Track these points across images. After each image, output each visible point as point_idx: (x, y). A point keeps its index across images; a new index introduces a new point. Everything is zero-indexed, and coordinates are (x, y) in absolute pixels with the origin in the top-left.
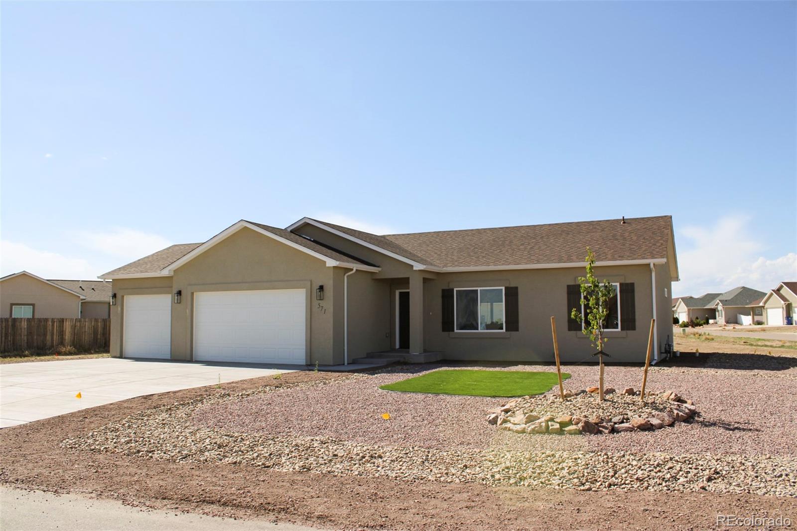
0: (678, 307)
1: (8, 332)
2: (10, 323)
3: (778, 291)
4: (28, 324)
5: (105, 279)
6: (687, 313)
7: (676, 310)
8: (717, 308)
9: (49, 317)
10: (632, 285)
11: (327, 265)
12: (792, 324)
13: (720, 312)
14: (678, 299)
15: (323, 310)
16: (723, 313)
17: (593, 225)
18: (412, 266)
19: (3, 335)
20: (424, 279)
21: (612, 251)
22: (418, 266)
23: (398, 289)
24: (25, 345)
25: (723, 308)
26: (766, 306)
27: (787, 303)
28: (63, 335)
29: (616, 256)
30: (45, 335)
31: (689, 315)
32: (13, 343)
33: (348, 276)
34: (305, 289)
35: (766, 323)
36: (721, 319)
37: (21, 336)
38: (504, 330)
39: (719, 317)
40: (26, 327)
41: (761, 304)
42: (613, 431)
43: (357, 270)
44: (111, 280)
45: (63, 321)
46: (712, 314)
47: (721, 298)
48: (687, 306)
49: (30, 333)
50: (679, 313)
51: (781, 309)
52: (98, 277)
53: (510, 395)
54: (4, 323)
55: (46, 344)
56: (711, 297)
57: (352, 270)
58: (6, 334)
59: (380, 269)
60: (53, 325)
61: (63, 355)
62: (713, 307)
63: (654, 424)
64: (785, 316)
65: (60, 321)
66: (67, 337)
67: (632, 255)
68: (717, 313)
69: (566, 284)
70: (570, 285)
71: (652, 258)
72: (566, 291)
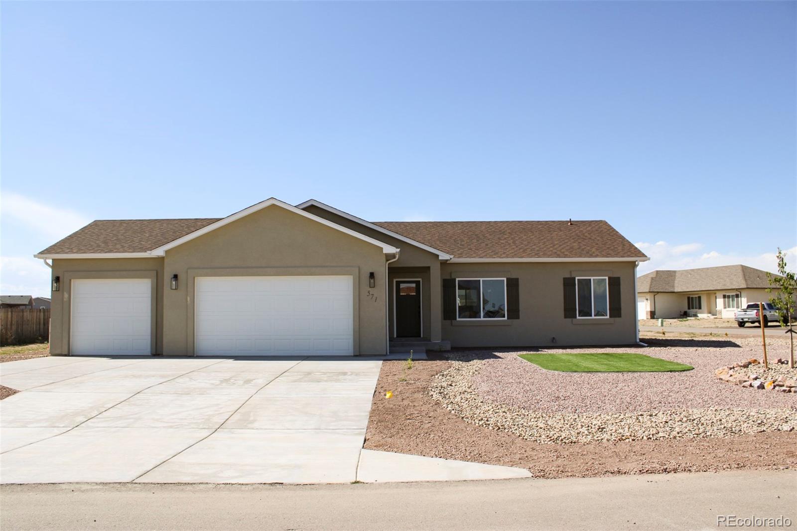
10: (619, 278)
11: (385, 252)
15: (374, 298)
18: (438, 256)
22: (443, 256)
23: (395, 278)
29: (603, 253)
34: (352, 276)
38: (506, 318)
67: (617, 253)
69: (563, 277)
70: (566, 278)
71: (636, 256)
72: (562, 283)
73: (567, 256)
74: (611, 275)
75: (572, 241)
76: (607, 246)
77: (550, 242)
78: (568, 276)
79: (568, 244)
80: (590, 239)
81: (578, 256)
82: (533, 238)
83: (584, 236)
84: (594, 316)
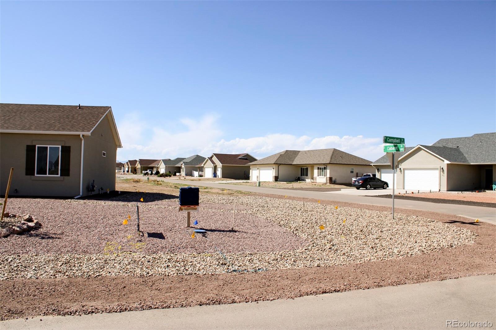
0: (160, 165)
3: (211, 158)
6: (165, 169)
7: (159, 167)
8: (181, 166)
10: (69, 147)
12: (216, 177)
13: (183, 169)
14: (161, 160)
16: (185, 169)
17: (60, 108)
21: (61, 125)
25: (185, 166)
26: (205, 167)
27: (215, 165)
29: (61, 129)
31: (166, 170)
35: (204, 176)
36: (183, 173)
39: (182, 171)
41: (202, 165)
46: (179, 170)
47: (184, 161)
48: (165, 165)
50: (161, 168)
51: (212, 169)
56: (179, 160)
62: (179, 166)
64: (213, 172)
67: (72, 128)
68: (181, 169)
69: (26, 144)
70: (29, 146)
71: (82, 131)
72: (26, 148)
73: (29, 129)
74: (63, 145)
75: (56, 119)
76: (75, 124)
77: (38, 119)
78: (30, 144)
79: (48, 121)
80: (73, 118)
81: (38, 129)
82: (32, 116)
83: (72, 116)
84: (49, 174)
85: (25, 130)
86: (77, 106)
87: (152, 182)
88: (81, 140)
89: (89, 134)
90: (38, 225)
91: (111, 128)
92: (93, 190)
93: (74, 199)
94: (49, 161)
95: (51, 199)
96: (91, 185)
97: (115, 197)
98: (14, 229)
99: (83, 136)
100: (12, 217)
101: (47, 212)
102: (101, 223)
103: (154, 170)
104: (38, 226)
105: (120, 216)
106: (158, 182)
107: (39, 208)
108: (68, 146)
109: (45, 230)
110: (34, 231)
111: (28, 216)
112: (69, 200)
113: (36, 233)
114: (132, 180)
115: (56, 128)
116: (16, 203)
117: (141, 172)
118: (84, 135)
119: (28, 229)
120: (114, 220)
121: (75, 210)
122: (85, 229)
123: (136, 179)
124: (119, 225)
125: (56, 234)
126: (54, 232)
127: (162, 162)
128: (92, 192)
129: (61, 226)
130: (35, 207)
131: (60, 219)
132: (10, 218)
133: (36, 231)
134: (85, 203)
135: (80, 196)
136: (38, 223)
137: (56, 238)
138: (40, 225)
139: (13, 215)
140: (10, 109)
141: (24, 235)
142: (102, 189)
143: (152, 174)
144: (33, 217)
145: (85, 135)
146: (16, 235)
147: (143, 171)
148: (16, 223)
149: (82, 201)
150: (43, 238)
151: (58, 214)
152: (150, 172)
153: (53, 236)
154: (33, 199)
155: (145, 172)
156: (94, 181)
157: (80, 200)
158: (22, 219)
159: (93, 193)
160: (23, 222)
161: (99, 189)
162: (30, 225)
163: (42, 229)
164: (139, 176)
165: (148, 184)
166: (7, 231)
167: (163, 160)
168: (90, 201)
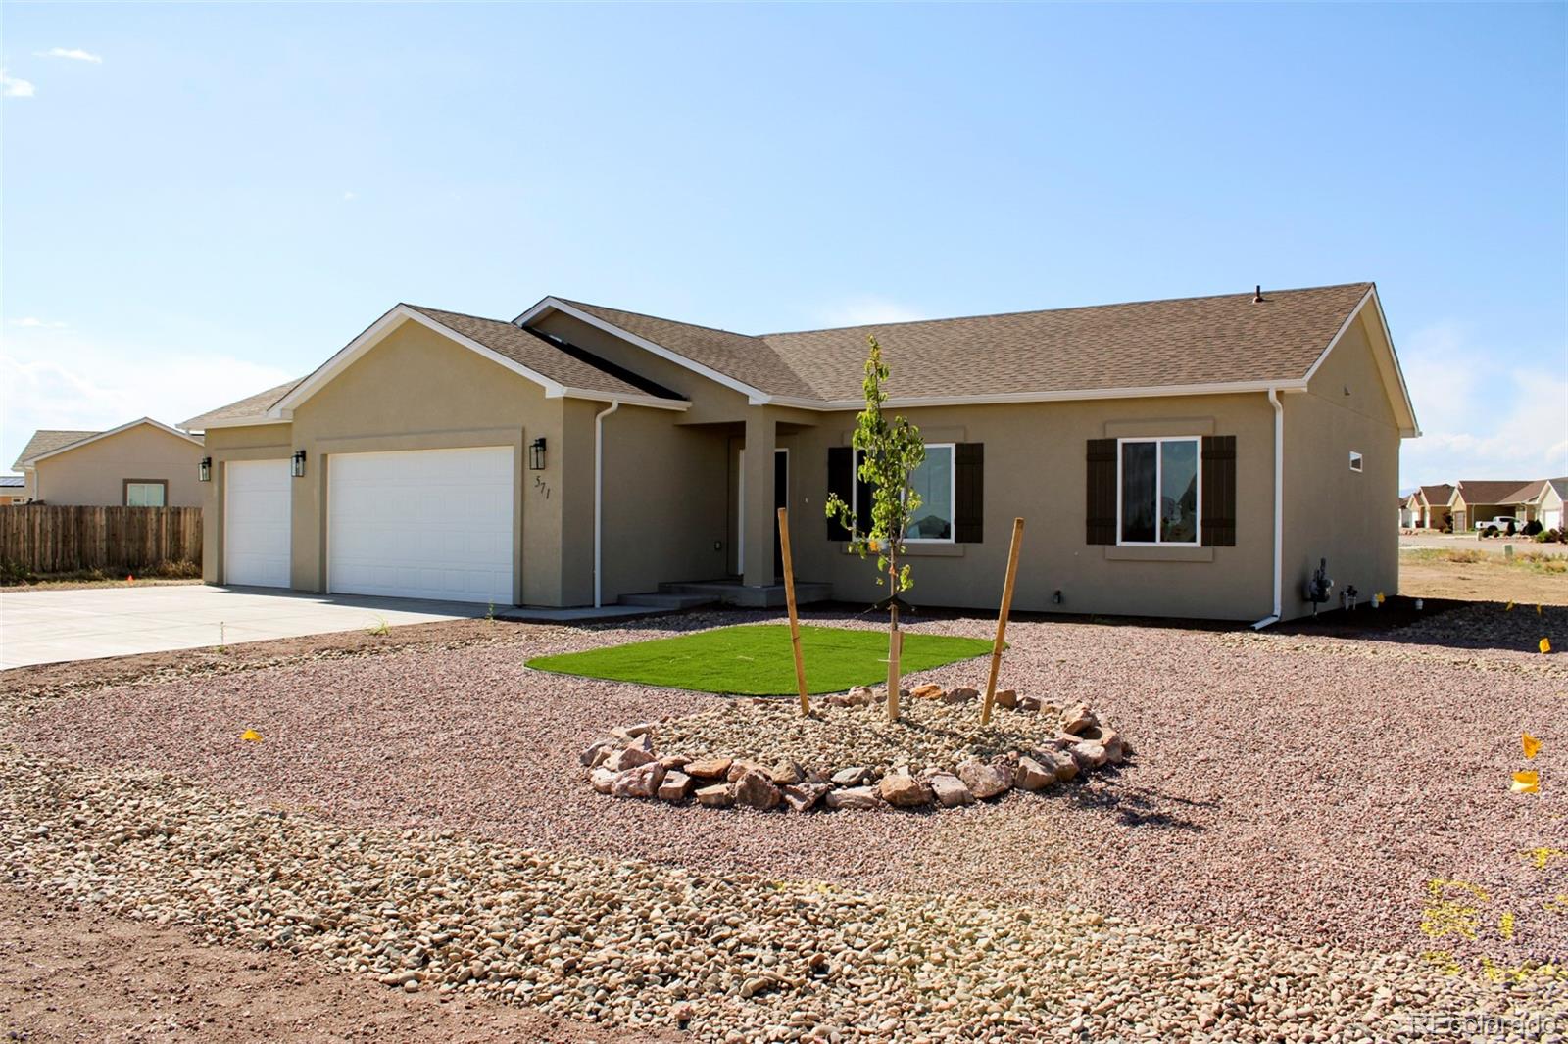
0: (1542, 500)
1: (68, 530)
2: (72, 516)
4: (107, 520)
5: (189, 429)
7: (1539, 506)
9: (151, 505)
10: (1231, 440)
11: (548, 395)
14: (1545, 482)
15: (546, 491)
18: (746, 397)
19: (60, 537)
20: (779, 425)
22: (758, 398)
24: (105, 558)
28: (179, 539)
30: (143, 539)
32: (80, 553)
33: (603, 419)
34: (512, 447)
37: (95, 541)
38: (952, 540)
40: (104, 523)
42: (822, 804)
43: (620, 405)
44: (203, 432)
45: (179, 513)
48: (1563, 498)
49: (112, 536)
50: (1545, 511)
52: (177, 426)
53: (747, 692)
54: (60, 515)
55: (146, 556)
57: (610, 404)
58: (65, 537)
59: (688, 404)
60: (159, 521)
61: (170, 578)
63: (938, 793)
65: (172, 513)
66: (187, 544)
69: (1086, 438)
70: (1095, 441)
71: (1274, 378)
72: (1085, 452)
73: (1093, 383)
74: (1210, 432)
75: (1180, 344)
76: (1246, 353)
77: (1121, 350)
78: (1097, 436)
79: (1155, 353)
80: (1240, 334)
81: (1122, 382)
82: (1101, 341)
83: (1235, 329)
84: (1162, 540)
85: (1082, 388)
86: (1248, 296)
87: (1526, 562)
88: (1273, 411)
89: (1299, 384)
90: (1119, 752)
91: (1376, 363)
92: (1321, 597)
93: (1253, 630)
94: (1163, 498)
95: (1170, 627)
96: (1312, 576)
97: (1409, 626)
98: (1024, 768)
99: (1280, 394)
100: (1026, 707)
101: (1155, 686)
102: (1379, 754)
103: (1517, 518)
104: (1117, 754)
105: (1459, 721)
106: (1548, 560)
107: (1128, 667)
108: (1228, 437)
109: (1145, 779)
110: (1099, 779)
111: (1081, 713)
112: (1236, 635)
113: (1110, 788)
114: (1447, 556)
115: (1183, 375)
116: (1055, 645)
117: (1471, 527)
118: (1282, 392)
119: (1078, 769)
120: (1436, 743)
121: (1260, 680)
122: (1311, 782)
123: (1463, 552)
124: (1465, 774)
125: (1189, 802)
126: (1178, 793)
127: (1549, 488)
128: (1319, 604)
129: (1207, 760)
130: (1115, 661)
131: (1206, 724)
132: (1020, 711)
133: (1110, 780)
134: (1296, 649)
135: (1275, 619)
136: (1117, 745)
137: (1187, 825)
138: (1127, 751)
139: (1029, 699)
140: (1037, 327)
141: (1060, 795)
142: (1352, 592)
143: (1511, 531)
144: (1099, 716)
145: (1286, 391)
146: (1030, 796)
147: (1476, 520)
148: (1034, 740)
149: (1283, 642)
150: (1133, 820)
151: (1196, 697)
152: (1504, 527)
153: (1179, 812)
154: (1112, 629)
155: (1487, 525)
156: (1323, 562)
157: (1277, 637)
158: (1061, 723)
159: (1322, 607)
160: (1061, 735)
161: (1342, 593)
162: (1085, 753)
163: (1132, 769)
164: (1464, 540)
165: (1512, 570)
166: (999, 773)
167: (1552, 481)
168: (1315, 639)
